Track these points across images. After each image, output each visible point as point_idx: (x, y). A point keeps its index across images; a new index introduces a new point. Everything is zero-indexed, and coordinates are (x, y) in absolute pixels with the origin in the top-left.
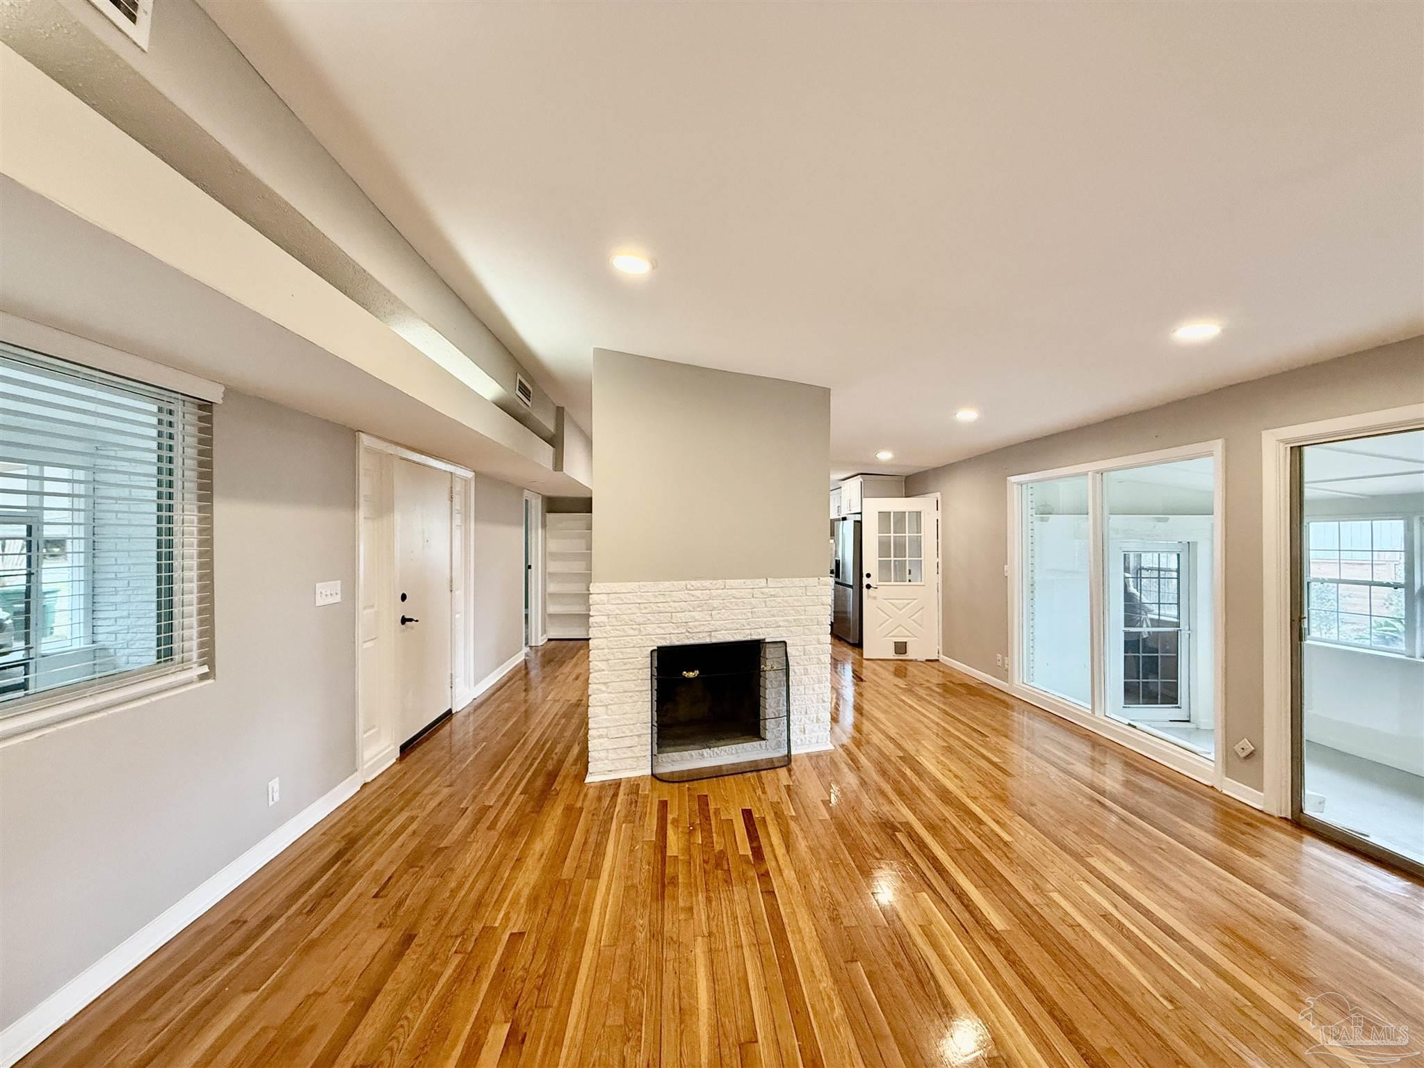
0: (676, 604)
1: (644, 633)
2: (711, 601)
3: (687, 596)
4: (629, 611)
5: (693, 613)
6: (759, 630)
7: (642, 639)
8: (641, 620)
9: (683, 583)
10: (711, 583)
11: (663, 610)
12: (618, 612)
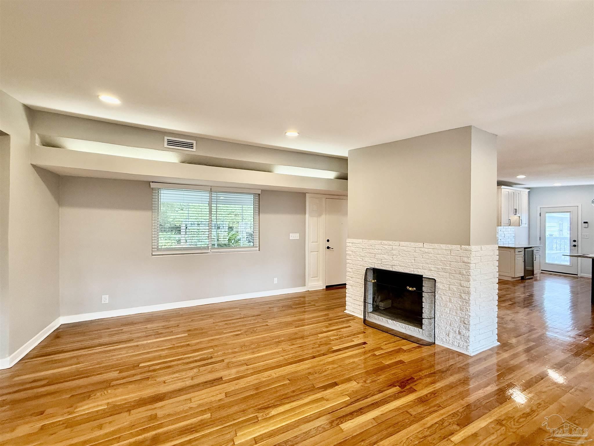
0: (377, 250)
1: (364, 261)
2: (392, 251)
3: (382, 248)
4: (359, 251)
5: (384, 256)
6: (419, 270)
7: (363, 263)
8: (363, 255)
9: (380, 241)
10: (393, 243)
11: (371, 252)
12: (355, 251)
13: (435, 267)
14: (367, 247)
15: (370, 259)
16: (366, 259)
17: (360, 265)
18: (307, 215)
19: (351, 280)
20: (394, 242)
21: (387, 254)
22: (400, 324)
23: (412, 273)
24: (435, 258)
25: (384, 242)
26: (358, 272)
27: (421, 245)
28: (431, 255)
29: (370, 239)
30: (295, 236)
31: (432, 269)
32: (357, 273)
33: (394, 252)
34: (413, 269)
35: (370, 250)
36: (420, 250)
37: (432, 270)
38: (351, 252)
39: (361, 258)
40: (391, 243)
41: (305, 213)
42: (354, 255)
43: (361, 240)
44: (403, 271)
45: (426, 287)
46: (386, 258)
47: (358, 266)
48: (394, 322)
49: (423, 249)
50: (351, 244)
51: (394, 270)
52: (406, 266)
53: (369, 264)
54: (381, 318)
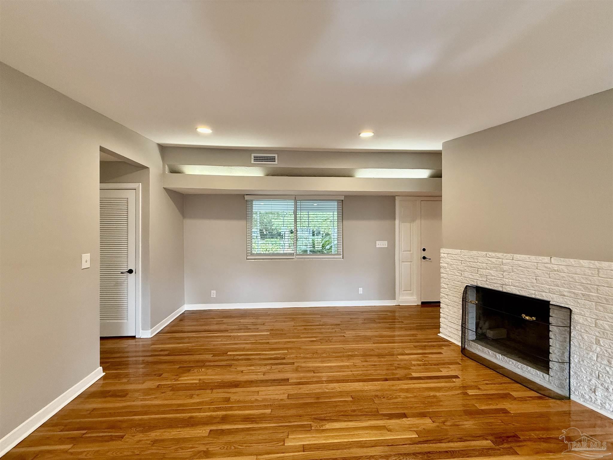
0: (480, 264)
1: (463, 276)
2: (502, 266)
3: (487, 261)
4: (457, 264)
5: (490, 271)
6: (543, 293)
7: (462, 278)
8: (462, 269)
9: (485, 253)
10: (503, 255)
11: (473, 266)
12: (451, 263)
13: (569, 292)
14: (467, 260)
15: (472, 275)
16: (466, 274)
17: (457, 280)
18: (397, 222)
19: (446, 299)
20: (505, 255)
21: (494, 269)
22: (514, 361)
23: (533, 296)
24: (571, 280)
25: (490, 253)
26: (455, 288)
27: (546, 259)
28: (563, 275)
29: (471, 249)
30: (382, 244)
31: (566, 294)
32: (454, 290)
33: (505, 268)
34: (534, 292)
35: (471, 263)
36: (545, 267)
37: (564, 296)
38: (446, 265)
39: (459, 273)
40: (500, 255)
41: (395, 219)
42: (451, 268)
43: (458, 251)
44: (518, 293)
45: (554, 318)
46: (493, 274)
47: (456, 282)
48: (506, 358)
49: (549, 266)
50: (446, 255)
51: (505, 291)
52: (523, 286)
53: (470, 281)
54: (486, 349)
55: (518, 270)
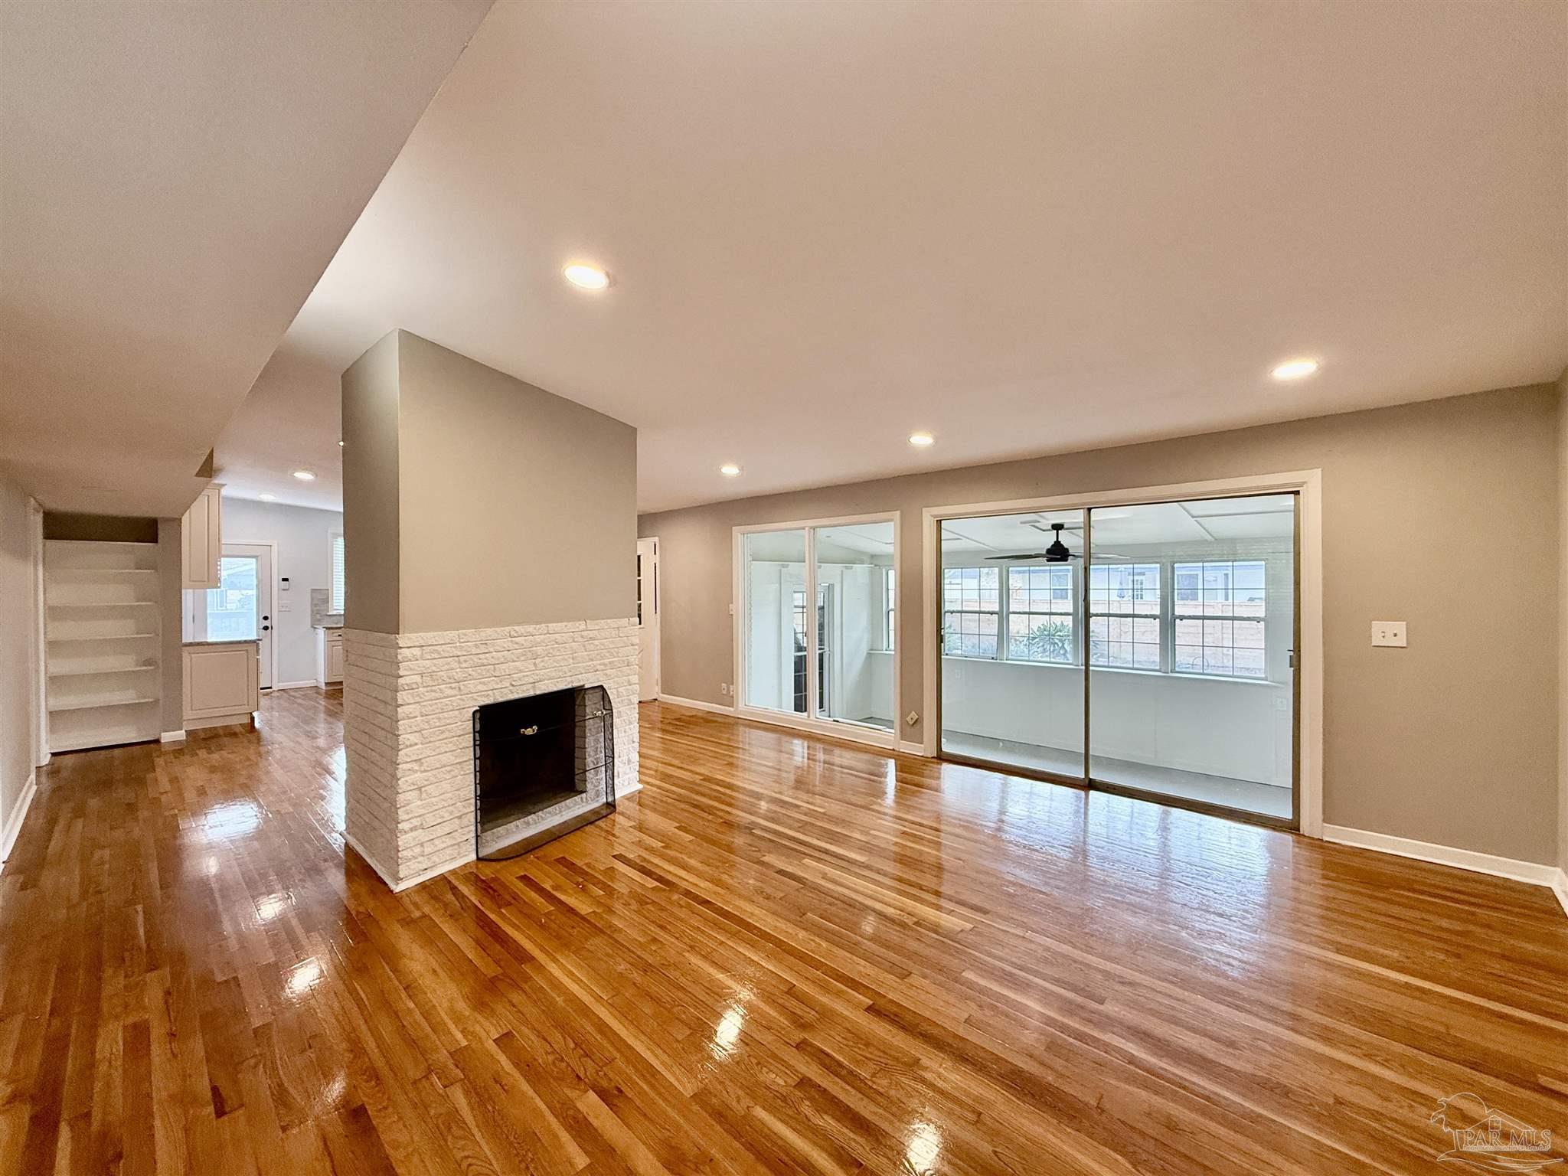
0: (500, 654)
1: (464, 692)
2: (534, 648)
3: (510, 645)
4: (446, 667)
5: (517, 663)
6: (580, 676)
7: (462, 699)
8: (459, 676)
9: (507, 629)
10: (535, 629)
11: (485, 662)
12: (434, 669)
13: (600, 665)
14: (474, 650)
15: (480, 683)
16: (471, 685)
20: (538, 626)
21: (522, 658)
25: (517, 628)
26: (443, 732)
27: (582, 625)
28: (596, 642)
31: (598, 667)
33: (539, 650)
35: (481, 656)
36: (582, 637)
38: (417, 678)
39: (451, 688)
40: (531, 628)
42: (431, 683)
43: (452, 634)
49: (585, 633)
50: (416, 651)
51: (538, 692)
53: (479, 699)
54: (511, 826)
55: (553, 648)
